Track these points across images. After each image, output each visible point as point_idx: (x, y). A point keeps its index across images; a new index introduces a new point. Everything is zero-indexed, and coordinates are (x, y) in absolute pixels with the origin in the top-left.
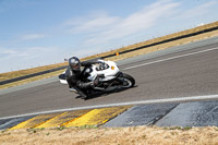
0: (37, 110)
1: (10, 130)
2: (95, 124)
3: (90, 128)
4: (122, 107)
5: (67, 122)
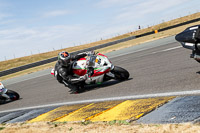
0: (58, 100)
1: (29, 123)
2: (127, 119)
3: (120, 124)
4: (161, 99)
5: (94, 115)
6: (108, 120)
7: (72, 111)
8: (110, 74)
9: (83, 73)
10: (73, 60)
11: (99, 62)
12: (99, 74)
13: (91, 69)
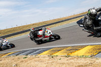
2: (90, 55)
3: (86, 57)
6: (79, 55)
7: (60, 50)
8: (52, 37)
9: (41, 36)
10: (37, 31)
11: (47, 32)
12: (47, 37)
13: (44, 35)
